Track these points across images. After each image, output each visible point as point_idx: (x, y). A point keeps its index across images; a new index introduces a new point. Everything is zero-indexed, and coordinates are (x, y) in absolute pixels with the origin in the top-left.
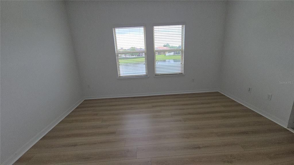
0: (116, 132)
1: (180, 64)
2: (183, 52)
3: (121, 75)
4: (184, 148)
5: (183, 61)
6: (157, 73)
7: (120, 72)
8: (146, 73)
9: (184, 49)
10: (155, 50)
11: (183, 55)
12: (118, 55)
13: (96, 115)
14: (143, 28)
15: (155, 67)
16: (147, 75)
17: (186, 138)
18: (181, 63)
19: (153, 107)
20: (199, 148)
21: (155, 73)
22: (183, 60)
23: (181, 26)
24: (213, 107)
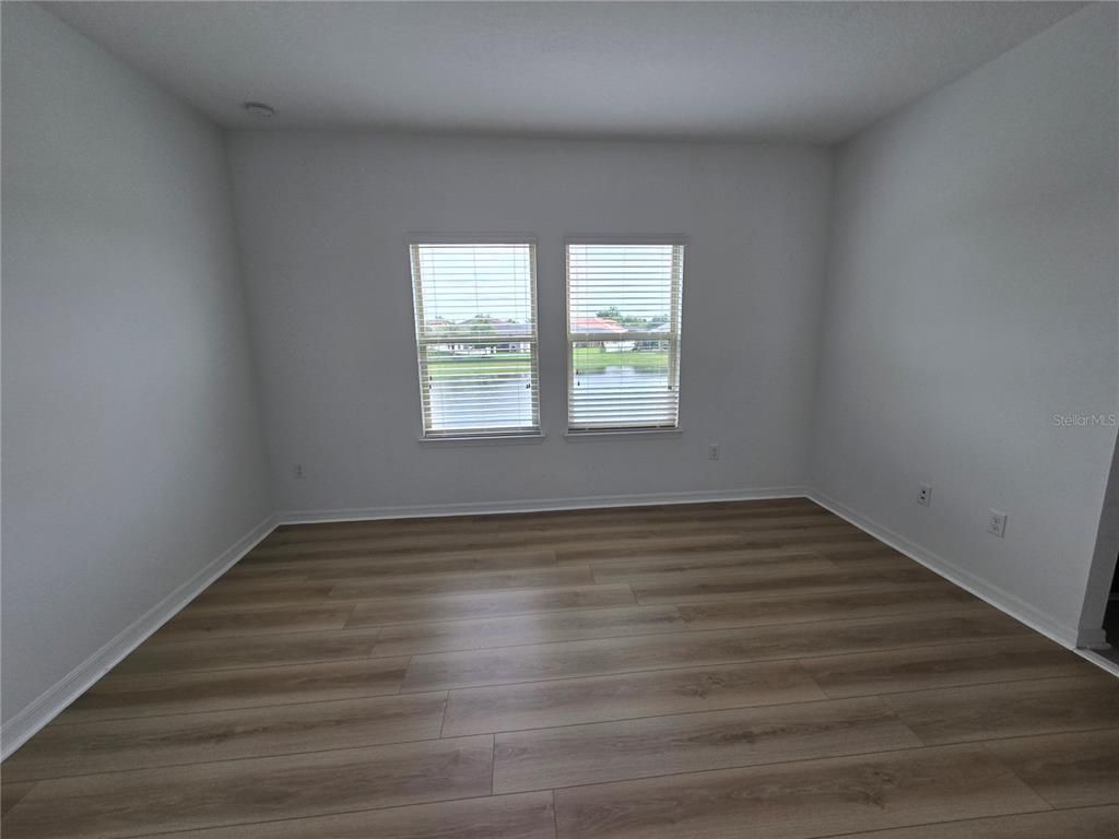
0: (405, 670)
1: (666, 390)
2: (678, 343)
3: (434, 428)
4: (690, 740)
5: (678, 379)
6: (576, 421)
7: (429, 415)
8: (535, 422)
9: (679, 332)
10: (572, 332)
11: (678, 356)
12: (424, 349)
13: (324, 592)
14: (528, 250)
15: (570, 397)
16: (537, 428)
17: (695, 693)
18: (670, 387)
19: (561, 557)
20: (749, 737)
21: (570, 420)
22: (678, 373)
23: (668, 249)
24: (793, 559)
